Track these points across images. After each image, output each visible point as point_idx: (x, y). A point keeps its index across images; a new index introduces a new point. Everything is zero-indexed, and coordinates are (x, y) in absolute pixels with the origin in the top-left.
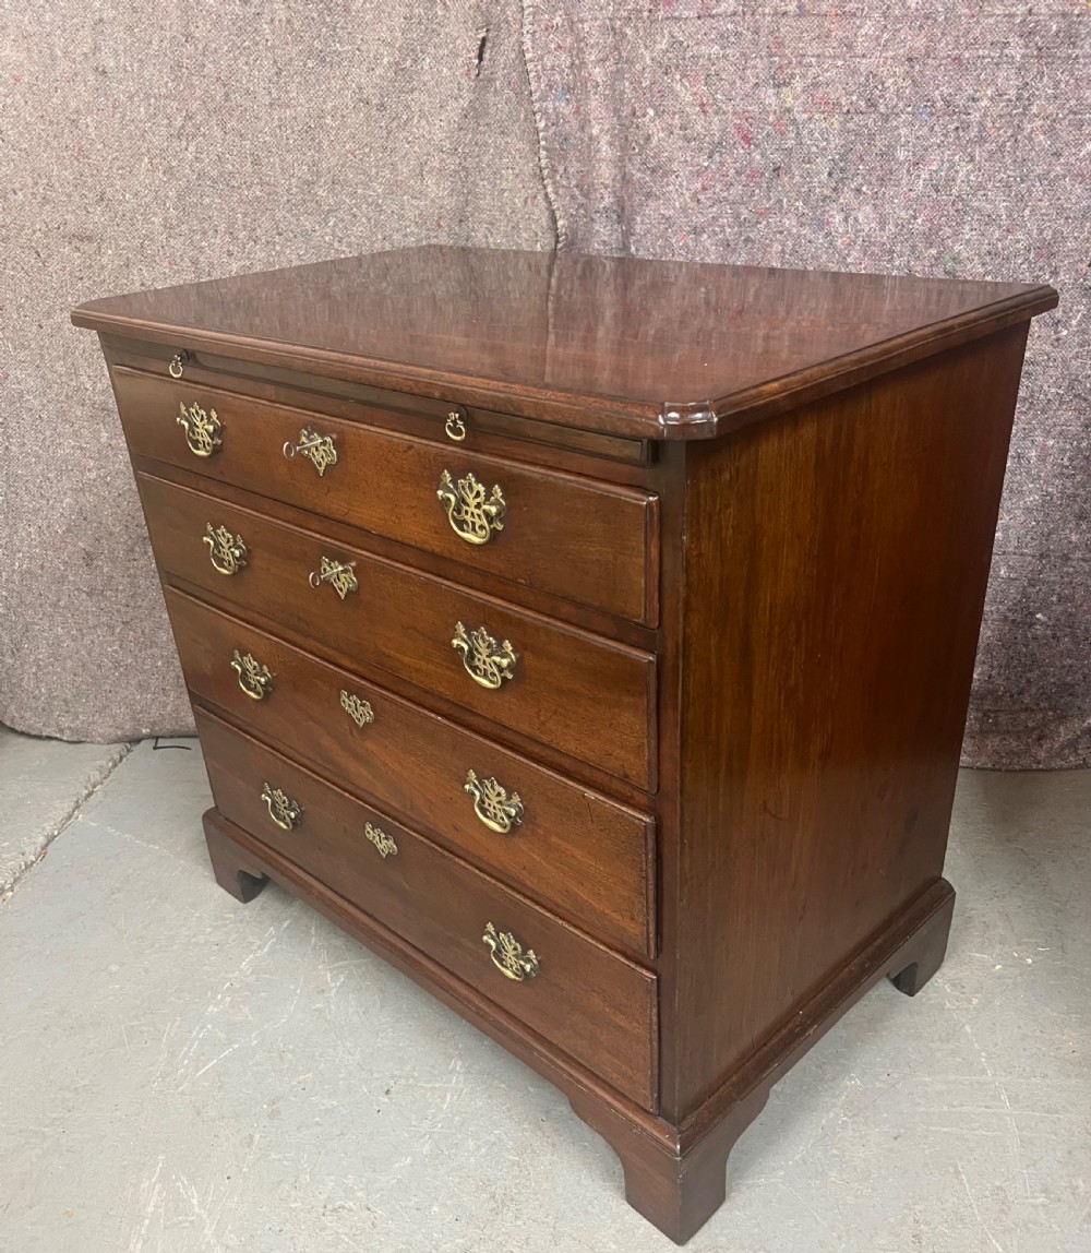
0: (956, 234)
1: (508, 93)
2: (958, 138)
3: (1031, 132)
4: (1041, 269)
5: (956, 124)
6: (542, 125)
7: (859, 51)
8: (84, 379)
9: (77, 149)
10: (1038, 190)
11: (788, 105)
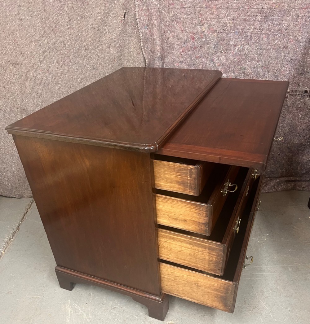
0: (245, 63)
1: (132, 26)
2: (245, 39)
3: (263, 38)
4: (265, 71)
5: (245, 35)
6: (141, 35)
7: (221, 17)
8: (18, 102)
9: (14, 40)
10: (264, 52)
11: (203, 30)
